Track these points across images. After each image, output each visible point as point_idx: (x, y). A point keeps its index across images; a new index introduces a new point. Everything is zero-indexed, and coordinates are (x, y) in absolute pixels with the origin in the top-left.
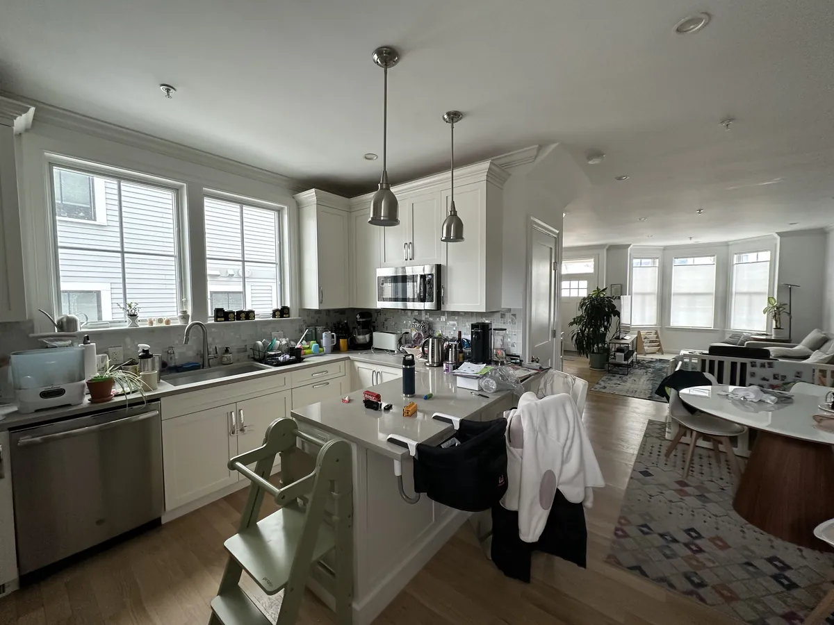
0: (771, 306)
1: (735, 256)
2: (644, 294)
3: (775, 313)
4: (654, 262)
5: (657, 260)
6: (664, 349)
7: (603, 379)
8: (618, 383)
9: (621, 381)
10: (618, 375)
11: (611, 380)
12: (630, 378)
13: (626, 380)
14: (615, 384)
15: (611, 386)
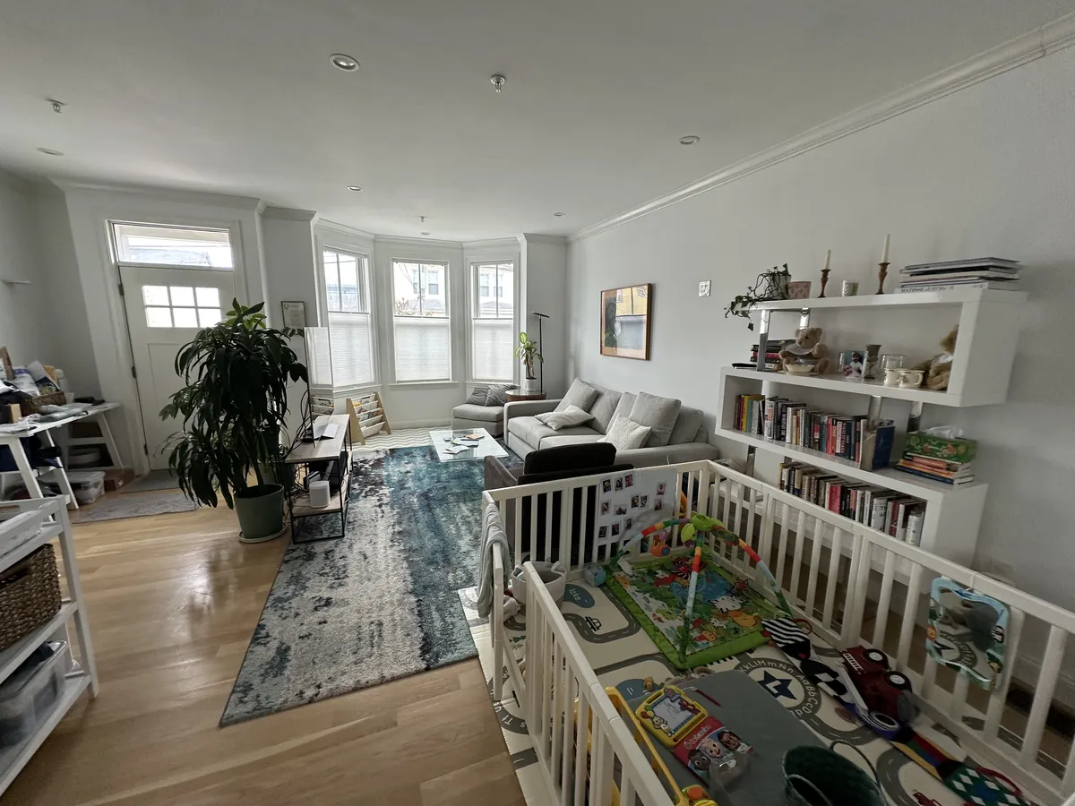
2: (349, 325)
3: (527, 356)
5: (366, 260)
7: (279, 593)
8: (325, 596)
9: (331, 580)
10: (319, 548)
11: (305, 588)
12: (350, 546)
13: (342, 563)
14: (316, 609)
15: (304, 630)
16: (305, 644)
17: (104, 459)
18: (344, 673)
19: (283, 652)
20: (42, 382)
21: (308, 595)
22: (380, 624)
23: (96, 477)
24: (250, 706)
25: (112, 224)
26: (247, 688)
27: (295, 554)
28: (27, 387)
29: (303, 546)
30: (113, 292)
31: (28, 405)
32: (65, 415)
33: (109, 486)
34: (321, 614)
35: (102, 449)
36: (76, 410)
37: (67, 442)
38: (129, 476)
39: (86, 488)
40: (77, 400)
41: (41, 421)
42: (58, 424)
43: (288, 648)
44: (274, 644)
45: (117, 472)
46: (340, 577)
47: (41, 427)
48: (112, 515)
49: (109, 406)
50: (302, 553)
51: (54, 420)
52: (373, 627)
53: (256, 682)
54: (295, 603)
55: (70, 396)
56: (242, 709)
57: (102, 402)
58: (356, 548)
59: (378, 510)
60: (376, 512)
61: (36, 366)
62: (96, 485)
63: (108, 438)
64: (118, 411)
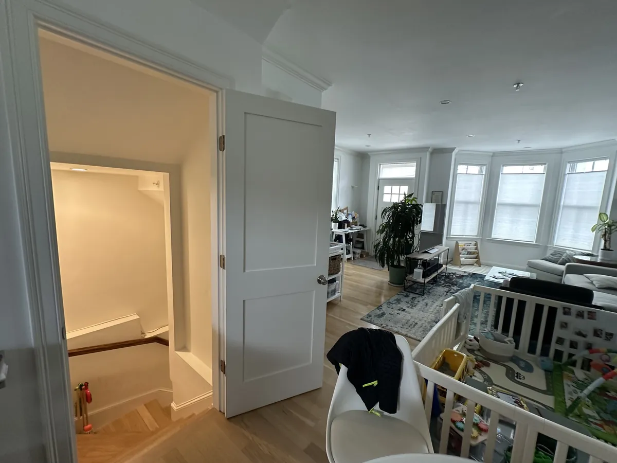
0: (602, 223)
1: (568, 165)
2: (467, 203)
3: (605, 232)
4: (481, 170)
5: (485, 167)
6: (482, 261)
7: (390, 301)
8: (404, 308)
9: (409, 305)
10: (412, 295)
11: (399, 303)
12: (423, 300)
13: (417, 302)
14: (399, 310)
15: (392, 313)
16: (390, 316)
17: (363, 248)
18: (396, 327)
19: (383, 314)
20: (353, 218)
21: (399, 305)
22: (417, 324)
23: (359, 251)
24: (369, 320)
25: (380, 164)
26: (370, 316)
27: (402, 294)
28: (350, 220)
29: (406, 292)
30: (376, 187)
31: (349, 225)
32: (356, 229)
33: (361, 256)
34: (399, 312)
35: (363, 243)
36: (359, 228)
37: (355, 239)
38: (367, 254)
39: (356, 254)
40: (360, 225)
41: (350, 230)
42: (353, 231)
43: (385, 314)
44: (382, 311)
45: (365, 252)
46: (413, 306)
47: (350, 231)
48: (360, 264)
49: (367, 228)
50: (405, 294)
51: (352, 230)
52: (414, 323)
53: (373, 316)
54: (394, 305)
55: (359, 224)
56: (367, 319)
57: (366, 227)
58: (425, 301)
59: (445, 293)
60: (444, 294)
61: (353, 213)
62: (358, 254)
63: (365, 240)
64: (370, 230)
